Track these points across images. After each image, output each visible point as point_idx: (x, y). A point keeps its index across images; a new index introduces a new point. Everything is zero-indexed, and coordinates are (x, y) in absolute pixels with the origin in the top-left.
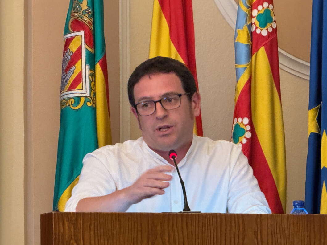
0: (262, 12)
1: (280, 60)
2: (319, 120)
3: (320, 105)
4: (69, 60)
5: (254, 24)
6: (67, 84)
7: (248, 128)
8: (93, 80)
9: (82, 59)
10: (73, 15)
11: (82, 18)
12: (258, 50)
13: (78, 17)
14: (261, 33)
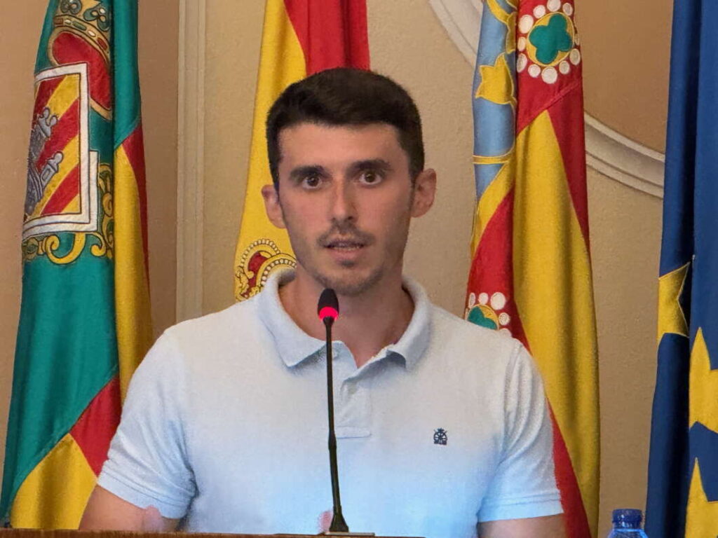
0: (544, 22)
1: (591, 146)
2: (686, 302)
3: (688, 263)
4: (47, 137)
5: (525, 52)
6: (41, 198)
7: (505, 319)
8: (109, 187)
9: (80, 134)
10: (60, 21)
11: (82, 29)
12: (532, 119)
13: (72, 28)
14: (540, 76)
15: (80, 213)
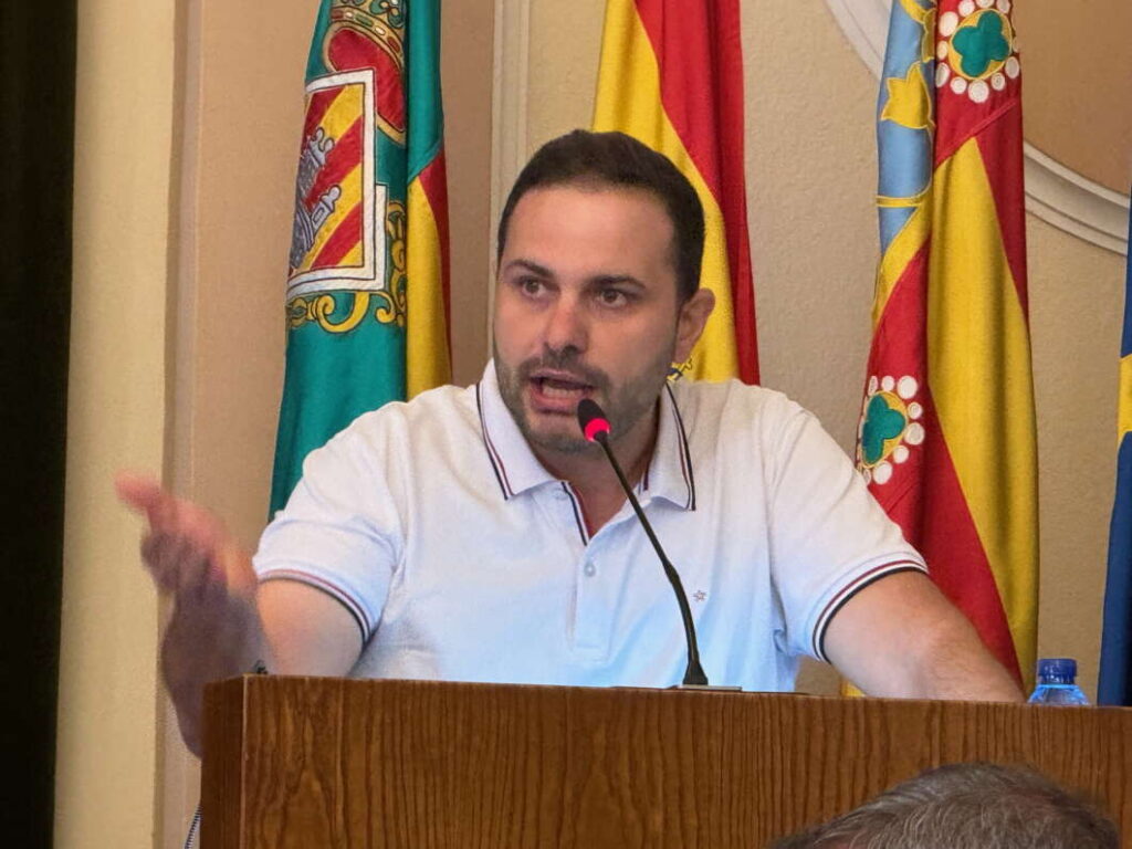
0: (973, 22)
1: (1031, 185)
4: (321, 165)
5: (946, 60)
6: (312, 245)
7: (916, 411)
8: (400, 235)
9: (363, 164)
10: (339, 14)
11: (367, 25)
12: (955, 149)
13: (353, 22)
14: (966, 94)
15: (363, 266)
